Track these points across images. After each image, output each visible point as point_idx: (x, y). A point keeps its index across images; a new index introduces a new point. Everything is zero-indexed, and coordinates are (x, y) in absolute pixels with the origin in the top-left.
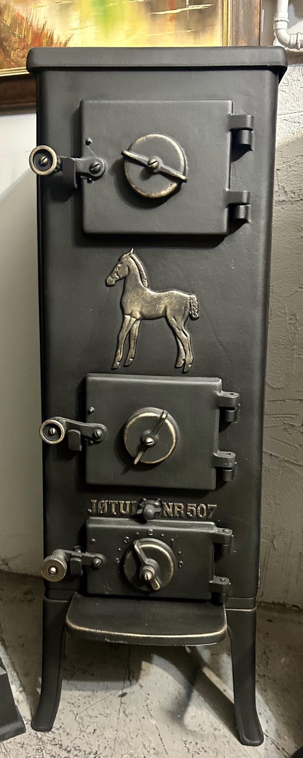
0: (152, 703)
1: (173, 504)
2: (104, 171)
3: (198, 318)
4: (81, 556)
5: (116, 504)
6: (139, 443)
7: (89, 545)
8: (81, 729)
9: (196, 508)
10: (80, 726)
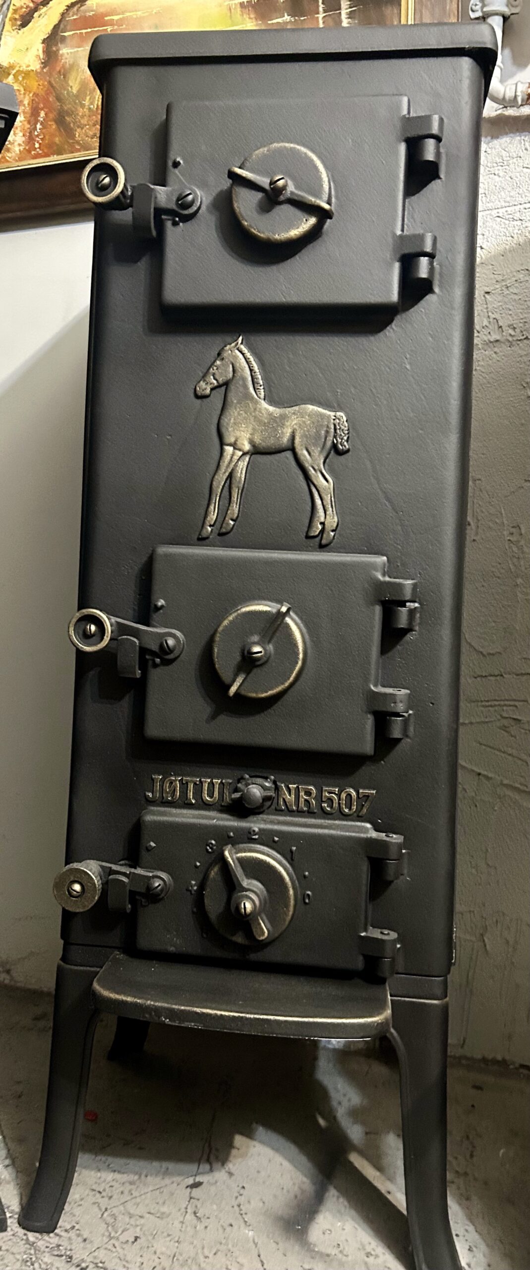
0: (249, 1202)
1: (298, 787)
2: (199, 208)
3: (348, 451)
4: (128, 872)
5: (195, 784)
6: (238, 658)
7: (143, 853)
8: (110, 1234)
9: (339, 796)
10: (110, 1228)
